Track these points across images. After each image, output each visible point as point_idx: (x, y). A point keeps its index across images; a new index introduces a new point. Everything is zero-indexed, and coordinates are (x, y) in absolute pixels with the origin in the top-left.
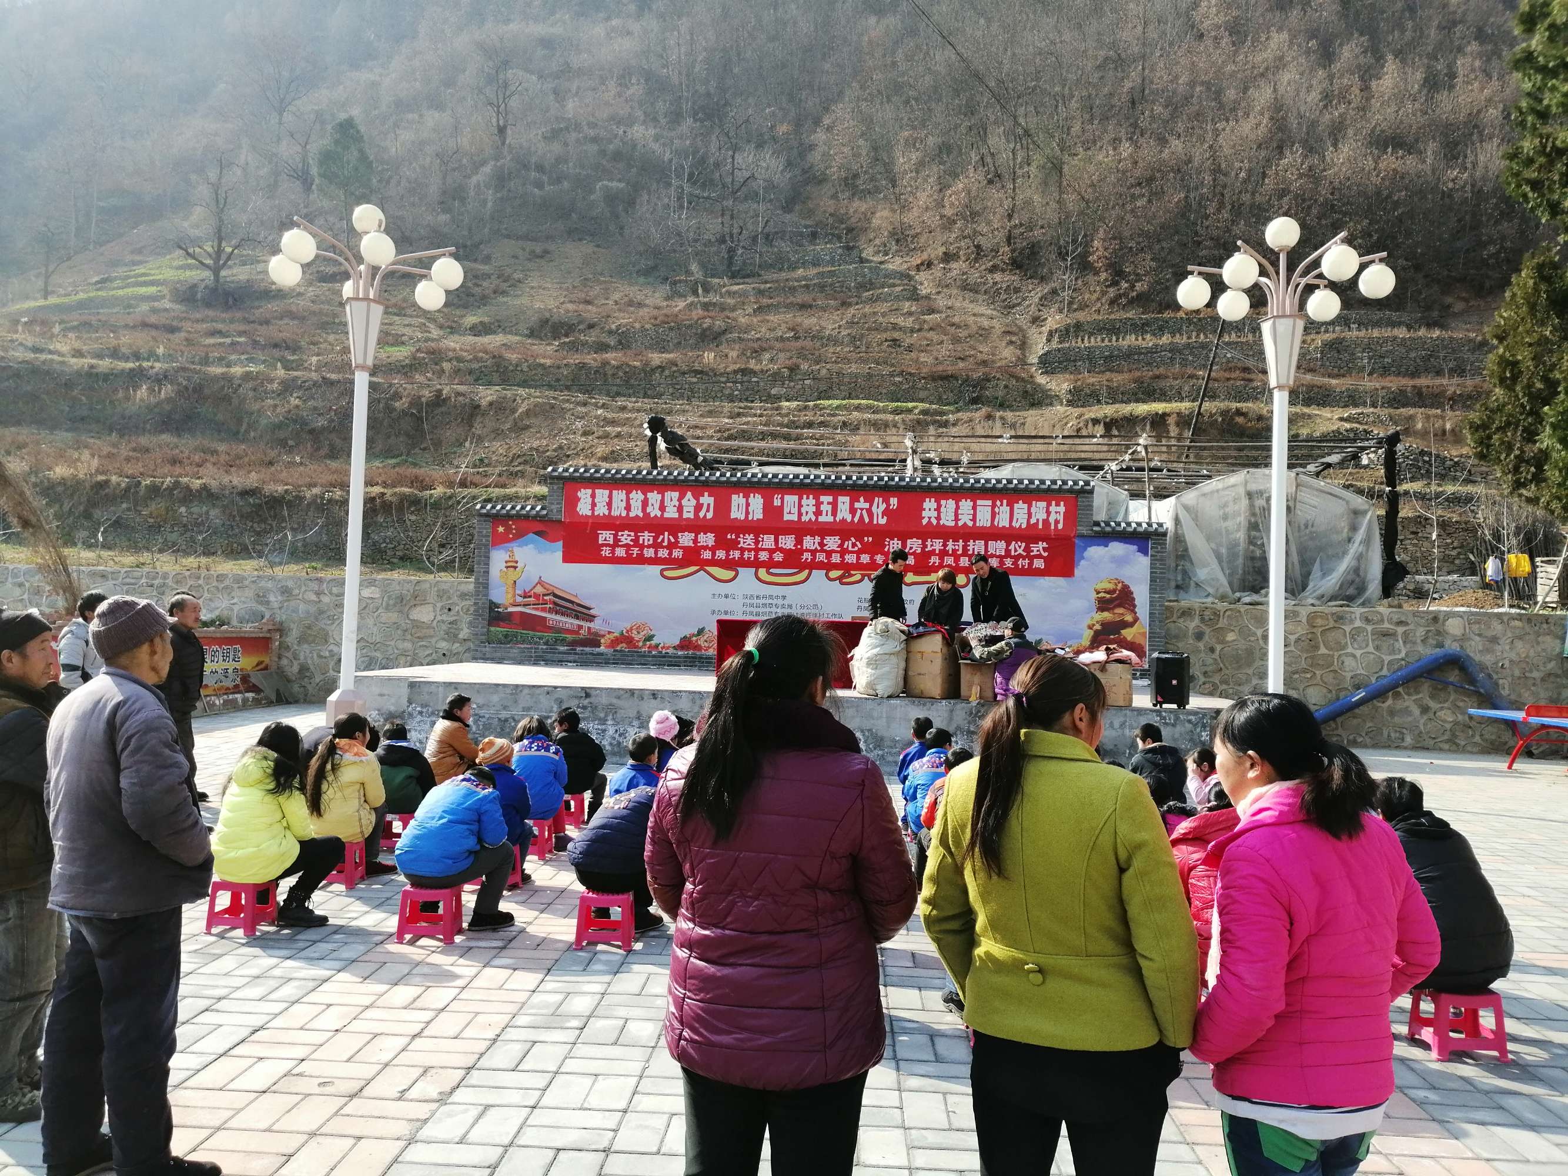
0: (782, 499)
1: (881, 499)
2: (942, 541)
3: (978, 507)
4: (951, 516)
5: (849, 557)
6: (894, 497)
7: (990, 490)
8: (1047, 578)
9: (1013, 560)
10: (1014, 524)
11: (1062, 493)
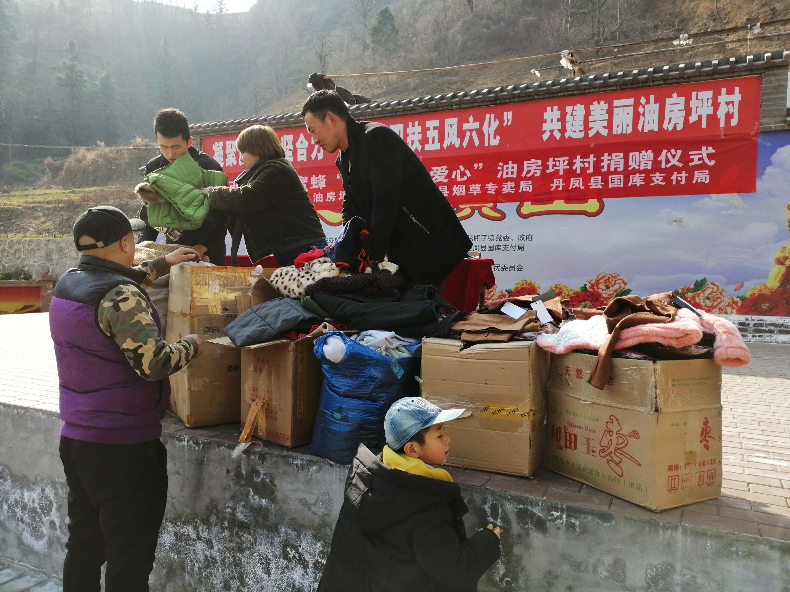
1: (493, 116)
2: (567, 158)
3: (614, 109)
4: (579, 125)
5: (458, 188)
6: (508, 111)
7: (631, 84)
8: (714, 196)
9: (664, 175)
10: (665, 126)
11: (736, 74)
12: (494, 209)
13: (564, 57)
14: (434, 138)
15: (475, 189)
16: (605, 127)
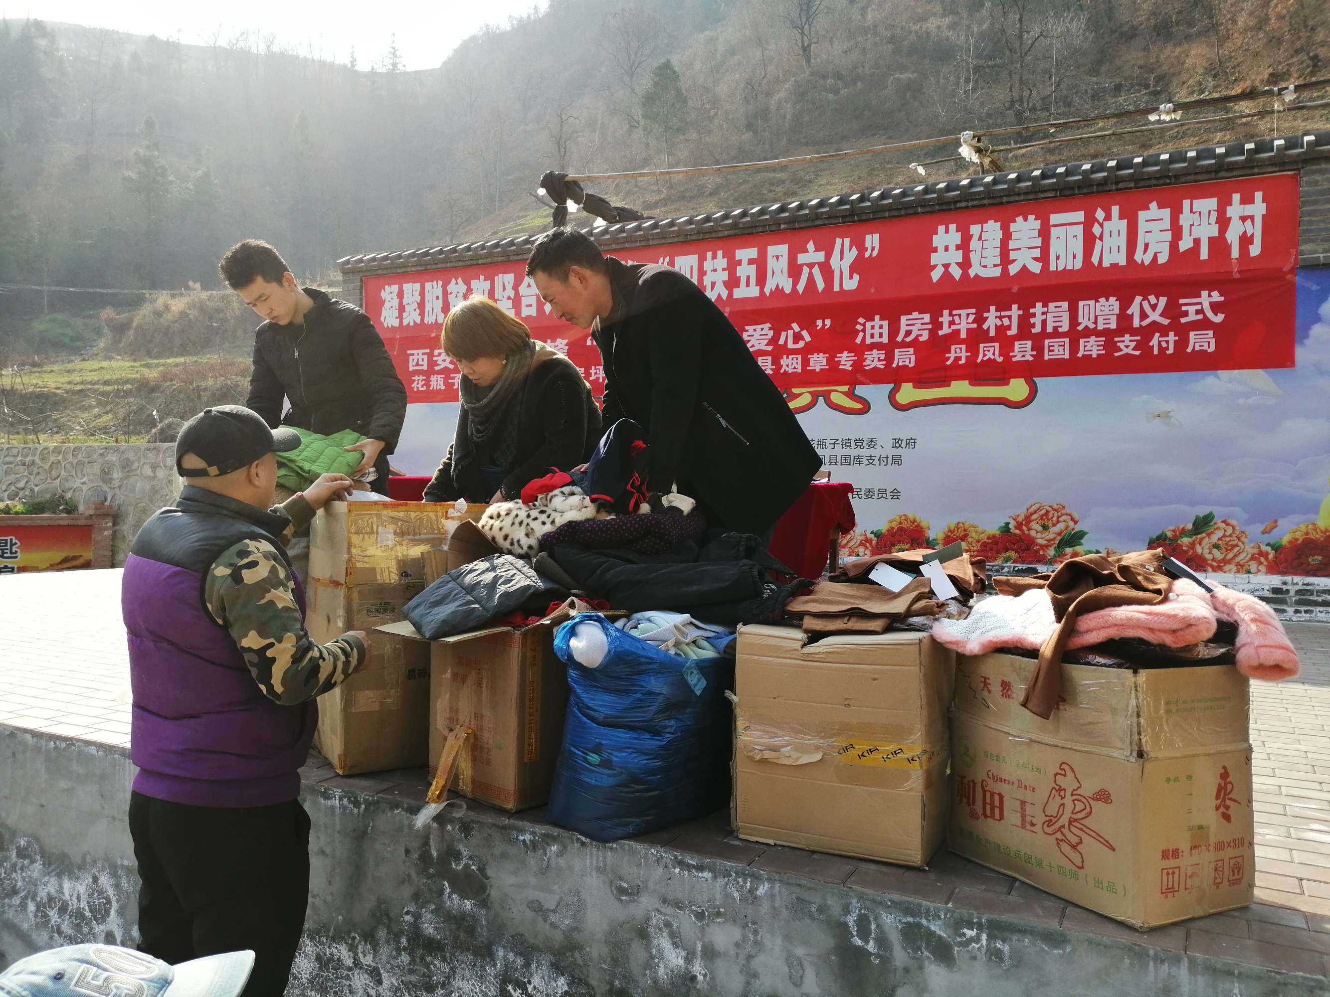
1: (847, 241)
2: (974, 311)
3: (1052, 229)
4: (993, 256)
5: (789, 361)
6: (872, 233)
7: (1079, 187)
8: (1223, 374)
9: (1139, 338)
10: (1138, 257)
11: (1256, 170)
12: (851, 395)
13: (965, 142)
14: (748, 278)
15: (818, 362)
16: (1035, 259)
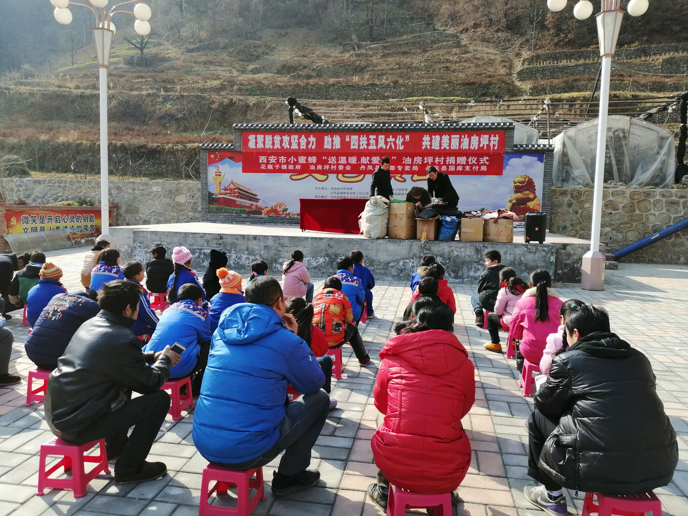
0: (350, 138)
1: (400, 136)
2: (432, 157)
3: (452, 139)
4: (438, 144)
6: (407, 135)
7: (459, 130)
8: (488, 176)
9: (470, 167)
10: (471, 147)
11: (497, 130)
12: (401, 177)
14: (373, 143)
16: (448, 146)
